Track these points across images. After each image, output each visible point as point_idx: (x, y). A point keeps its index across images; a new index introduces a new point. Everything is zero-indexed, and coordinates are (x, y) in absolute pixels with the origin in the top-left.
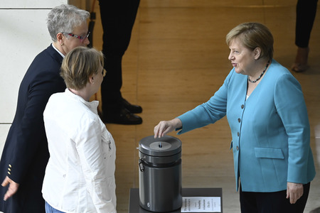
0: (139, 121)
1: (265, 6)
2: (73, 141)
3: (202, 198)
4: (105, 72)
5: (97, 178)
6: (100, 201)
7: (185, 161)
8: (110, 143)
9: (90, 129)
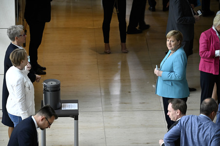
2: (12, 86)
8: (29, 87)
9: (18, 81)
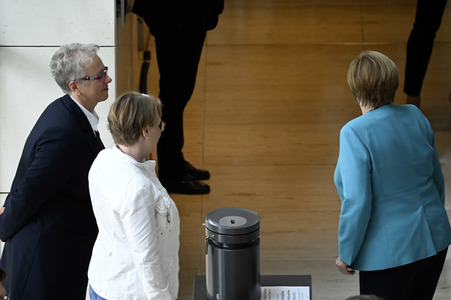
0: (206, 190)
1: (366, 43)
2: (116, 213)
3: (285, 288)
4: (163, 124)
5: (147, 261)
6: (152, 289)
7: (264, 241)
8: (168, 215)
9: (137, 199)
